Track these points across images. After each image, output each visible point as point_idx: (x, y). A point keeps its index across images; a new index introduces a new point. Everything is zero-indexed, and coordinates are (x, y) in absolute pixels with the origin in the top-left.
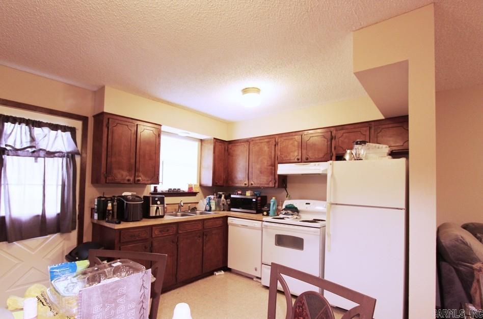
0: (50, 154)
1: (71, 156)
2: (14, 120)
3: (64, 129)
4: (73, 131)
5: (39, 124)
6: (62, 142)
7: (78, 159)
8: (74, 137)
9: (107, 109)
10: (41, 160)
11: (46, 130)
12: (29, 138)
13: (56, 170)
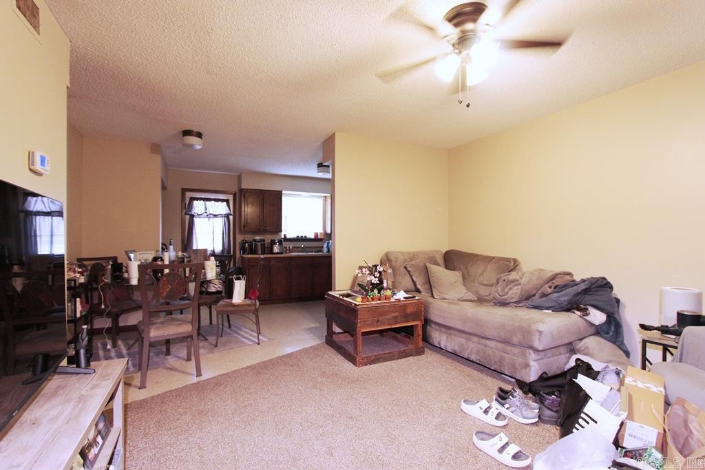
0: (215, 216)
1: (227, 216)
2: (197, 199)
3: (222, 201)
4: (227, 201)
5: (209, 200)
6: (222, 208)
7: (231, 217)
8: (228, 205)
9: (243, 187)
10: (211, 219)
11: (213, 202)
12: (204, 208)
13: (219, 224)
